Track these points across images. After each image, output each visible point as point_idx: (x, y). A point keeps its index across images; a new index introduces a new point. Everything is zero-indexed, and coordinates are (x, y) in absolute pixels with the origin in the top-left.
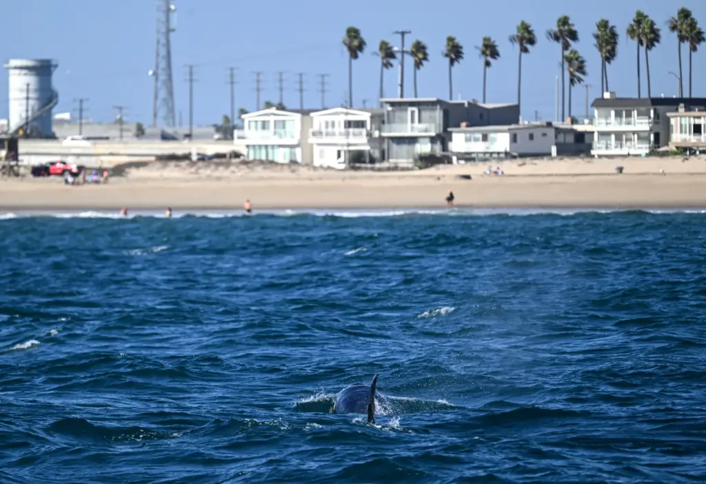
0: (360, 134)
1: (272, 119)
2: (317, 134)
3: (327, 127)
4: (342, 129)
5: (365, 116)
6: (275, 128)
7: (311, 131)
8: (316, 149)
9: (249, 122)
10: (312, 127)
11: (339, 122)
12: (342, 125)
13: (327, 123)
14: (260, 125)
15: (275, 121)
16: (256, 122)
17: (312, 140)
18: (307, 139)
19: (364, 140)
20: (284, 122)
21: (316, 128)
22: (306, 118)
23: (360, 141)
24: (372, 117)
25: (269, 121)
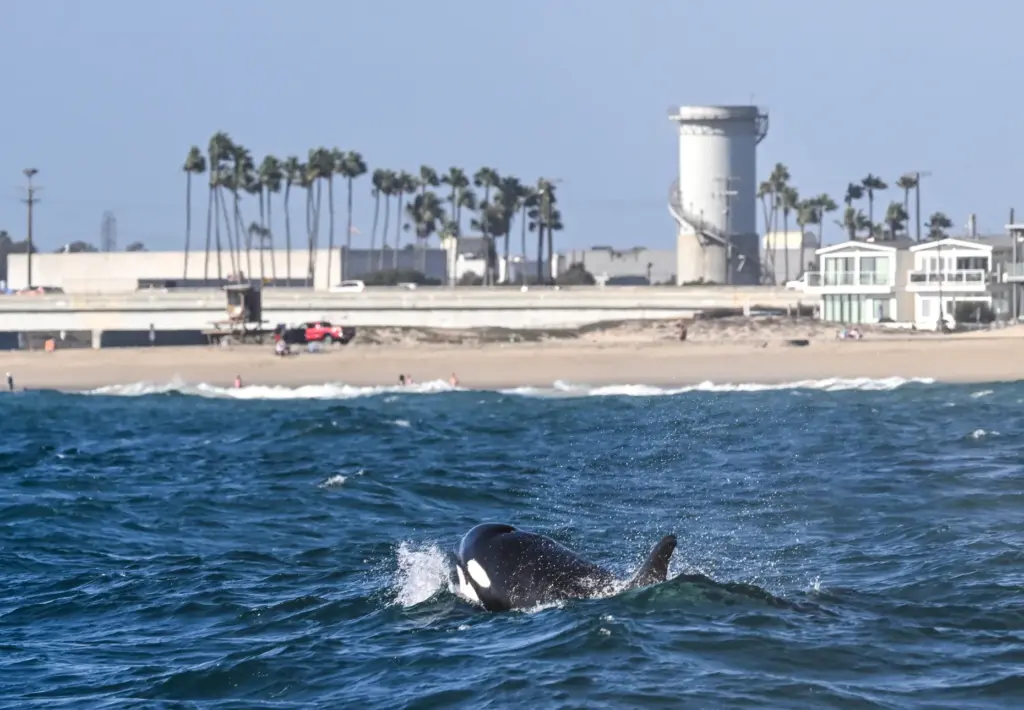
0: (978, 278)
1: (857, 255)
2: (919, 278)
3: (933, 267)
4: (954, 271)
5: (985, 251)
6: (861, 269)
7: (910, 273)
8: (919, 300)
9: (826, 259)
10: (912, 267)
11: (950, 261)
12: (954, 264)
13: (933, 261)
14: (841, 263)
15: (861, 258)
16: (836, 259)
17: (912, 287)
18: (905, 284)
19: (981, 286)
20: (874, 259)
21: (918, 269)
22: (904, 253)
23: (975, 289)
24: (995, 253)
25: (853, 258)
